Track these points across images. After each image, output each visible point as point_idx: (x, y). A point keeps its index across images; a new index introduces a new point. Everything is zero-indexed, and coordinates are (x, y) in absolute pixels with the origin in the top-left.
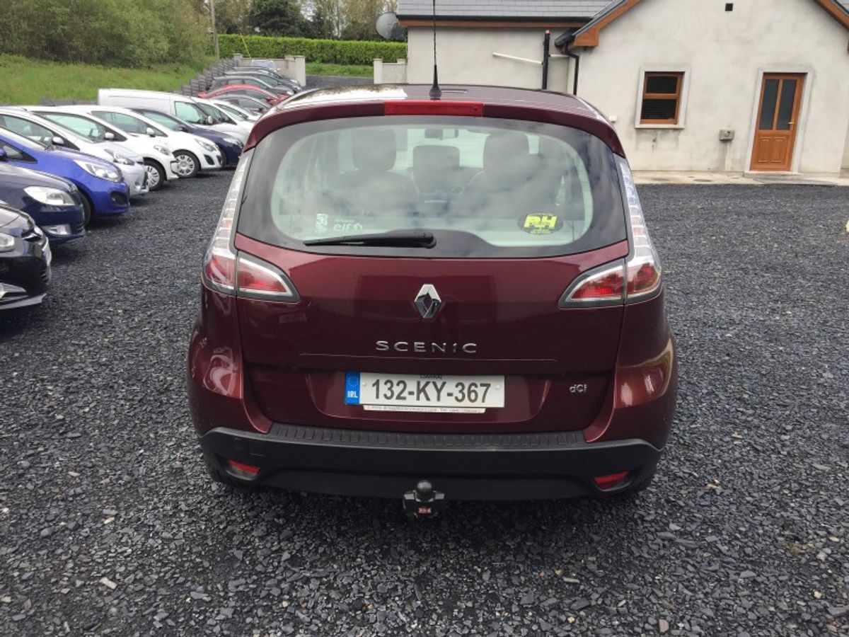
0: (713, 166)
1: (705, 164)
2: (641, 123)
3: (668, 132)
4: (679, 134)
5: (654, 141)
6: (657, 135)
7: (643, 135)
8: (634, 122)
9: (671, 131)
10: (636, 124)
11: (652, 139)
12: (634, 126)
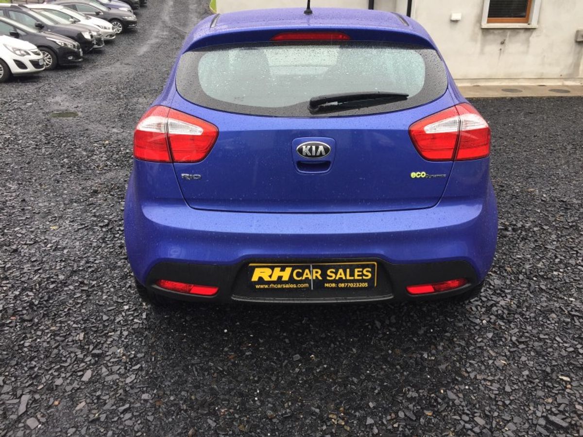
0: (565, 73)
1: (556, 71)
2: (488, 22)
3: (518, 33)
4: (530, 36)
5: (502, 43)
6: (506, 36)
7: (490, 37)
8: (479, 21)
9: (522, 31)
10: (483, 24)
11: (500, 42)
12: (481, 25)
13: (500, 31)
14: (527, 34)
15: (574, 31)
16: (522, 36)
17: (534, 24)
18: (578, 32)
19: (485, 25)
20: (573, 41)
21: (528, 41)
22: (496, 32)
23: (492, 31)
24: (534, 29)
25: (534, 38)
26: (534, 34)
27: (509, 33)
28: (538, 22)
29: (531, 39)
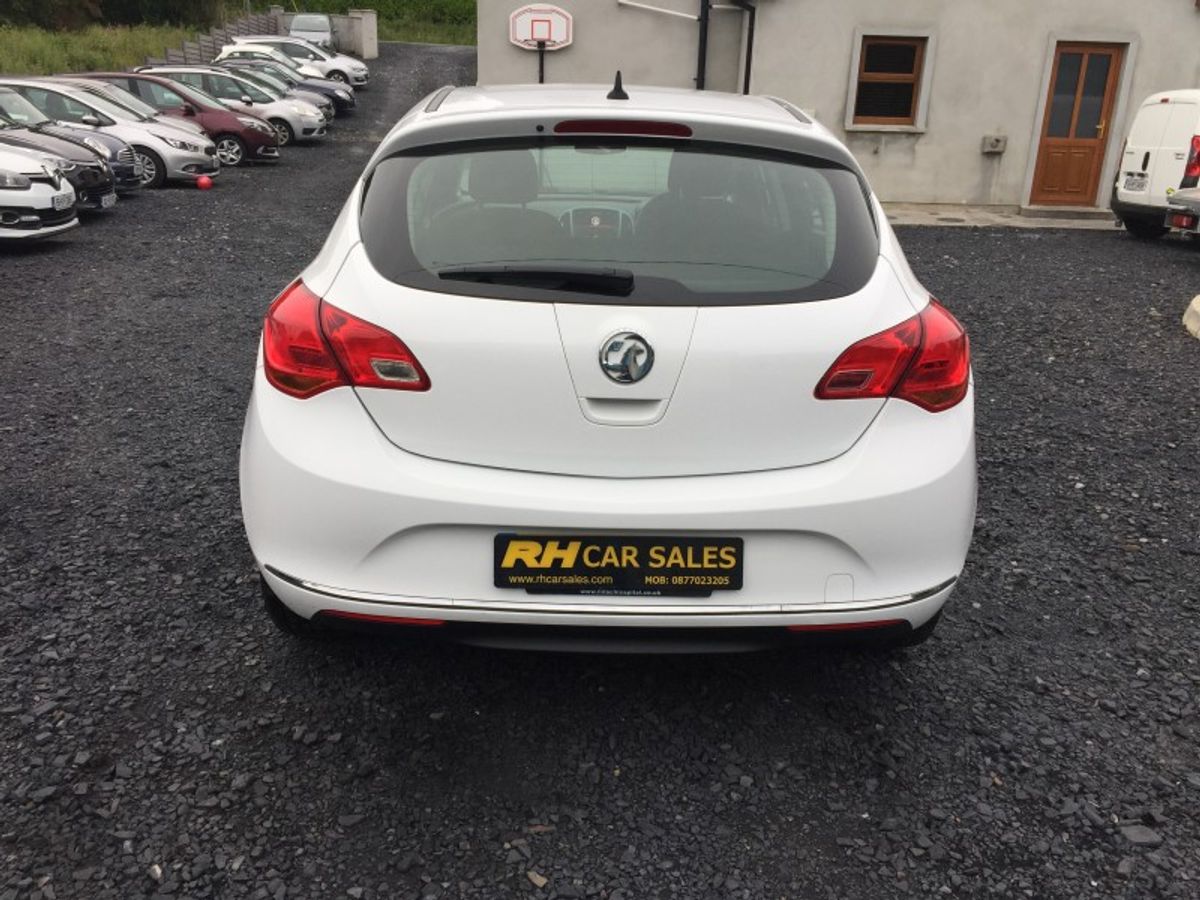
0: (971, 198)
2: (855, 122)
3: (898, 138)
4: (916, 142)
5: (876, 152)
6: (878, 141)
7: (858, 143)
8: (843, 120)
9: (903, 136)
10: (846, 124)
11: (872, 149)
12: (844, 126)
13: (872, 135)
14: (912, 139)
15: (981, 137)
16: (905, 142)
17: (920, 126)
18: (984, 139)
19: (850, 125)
20: (979, 151)
21: (912, 150)
22: (867, 136)
23: (859, 135)
24: (922, 133)
25: (921, 146)
26: (922, 140)
27: (884, 138)
28: (927, 125)
29: (917, 147)
